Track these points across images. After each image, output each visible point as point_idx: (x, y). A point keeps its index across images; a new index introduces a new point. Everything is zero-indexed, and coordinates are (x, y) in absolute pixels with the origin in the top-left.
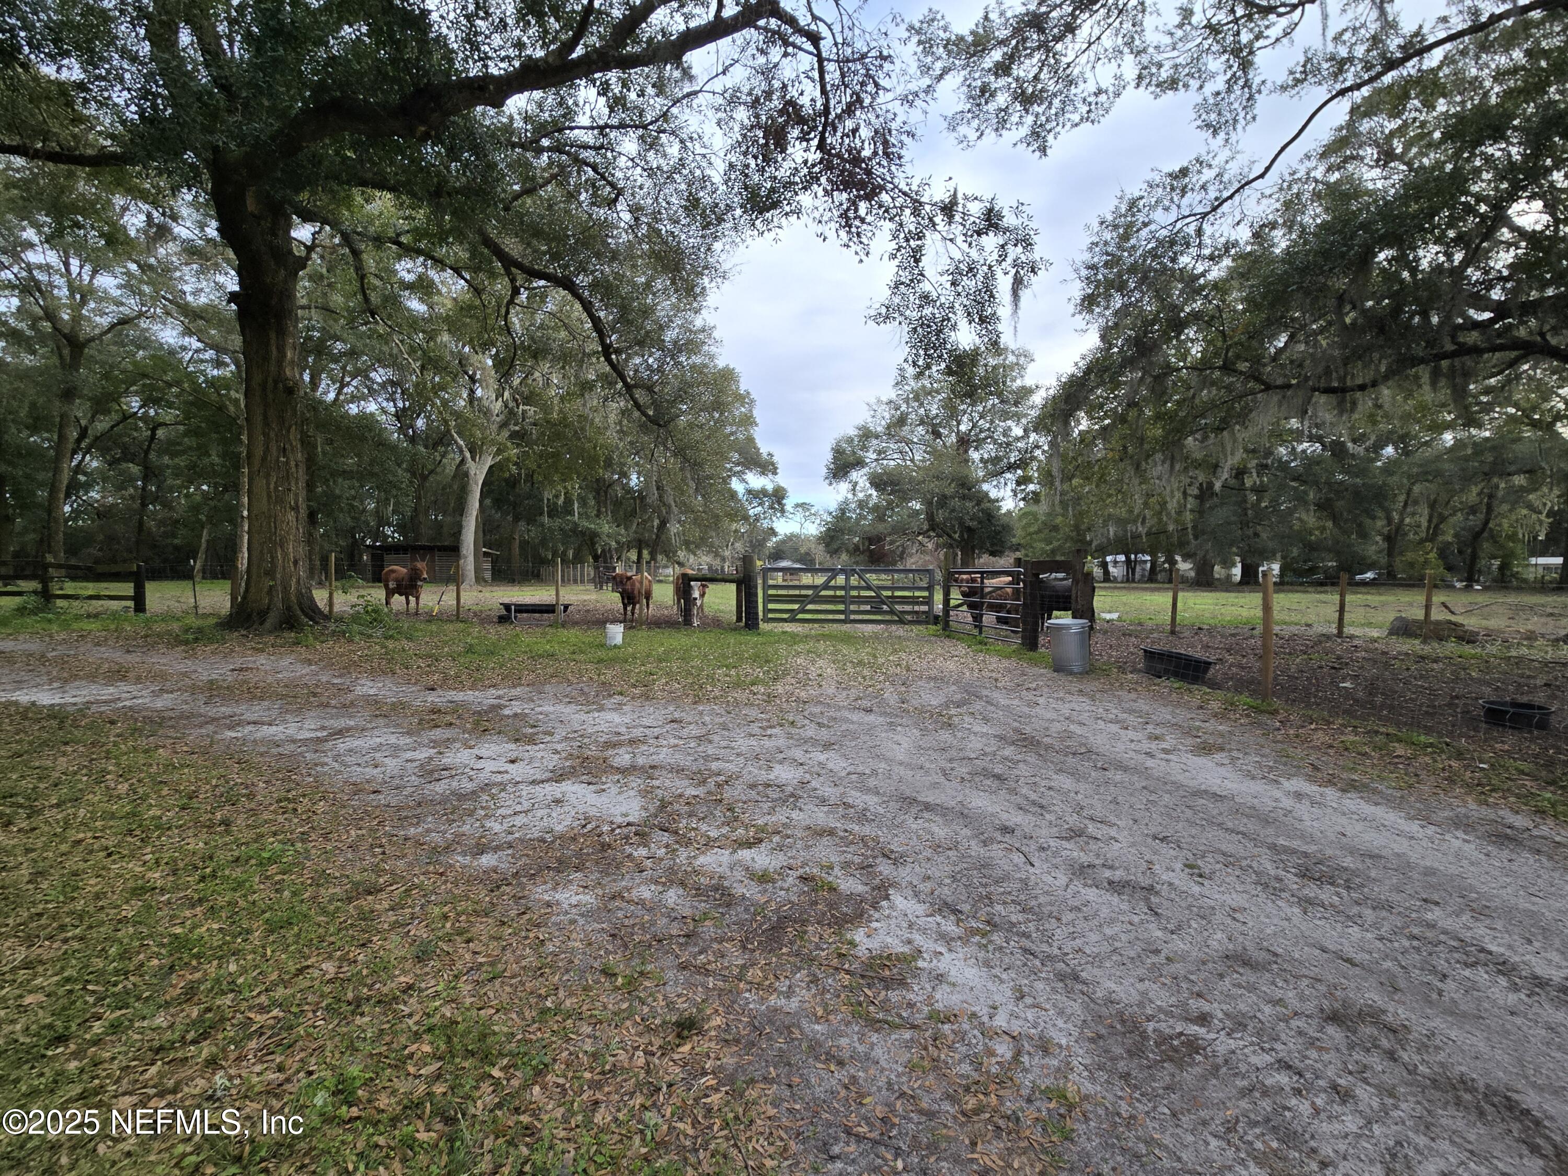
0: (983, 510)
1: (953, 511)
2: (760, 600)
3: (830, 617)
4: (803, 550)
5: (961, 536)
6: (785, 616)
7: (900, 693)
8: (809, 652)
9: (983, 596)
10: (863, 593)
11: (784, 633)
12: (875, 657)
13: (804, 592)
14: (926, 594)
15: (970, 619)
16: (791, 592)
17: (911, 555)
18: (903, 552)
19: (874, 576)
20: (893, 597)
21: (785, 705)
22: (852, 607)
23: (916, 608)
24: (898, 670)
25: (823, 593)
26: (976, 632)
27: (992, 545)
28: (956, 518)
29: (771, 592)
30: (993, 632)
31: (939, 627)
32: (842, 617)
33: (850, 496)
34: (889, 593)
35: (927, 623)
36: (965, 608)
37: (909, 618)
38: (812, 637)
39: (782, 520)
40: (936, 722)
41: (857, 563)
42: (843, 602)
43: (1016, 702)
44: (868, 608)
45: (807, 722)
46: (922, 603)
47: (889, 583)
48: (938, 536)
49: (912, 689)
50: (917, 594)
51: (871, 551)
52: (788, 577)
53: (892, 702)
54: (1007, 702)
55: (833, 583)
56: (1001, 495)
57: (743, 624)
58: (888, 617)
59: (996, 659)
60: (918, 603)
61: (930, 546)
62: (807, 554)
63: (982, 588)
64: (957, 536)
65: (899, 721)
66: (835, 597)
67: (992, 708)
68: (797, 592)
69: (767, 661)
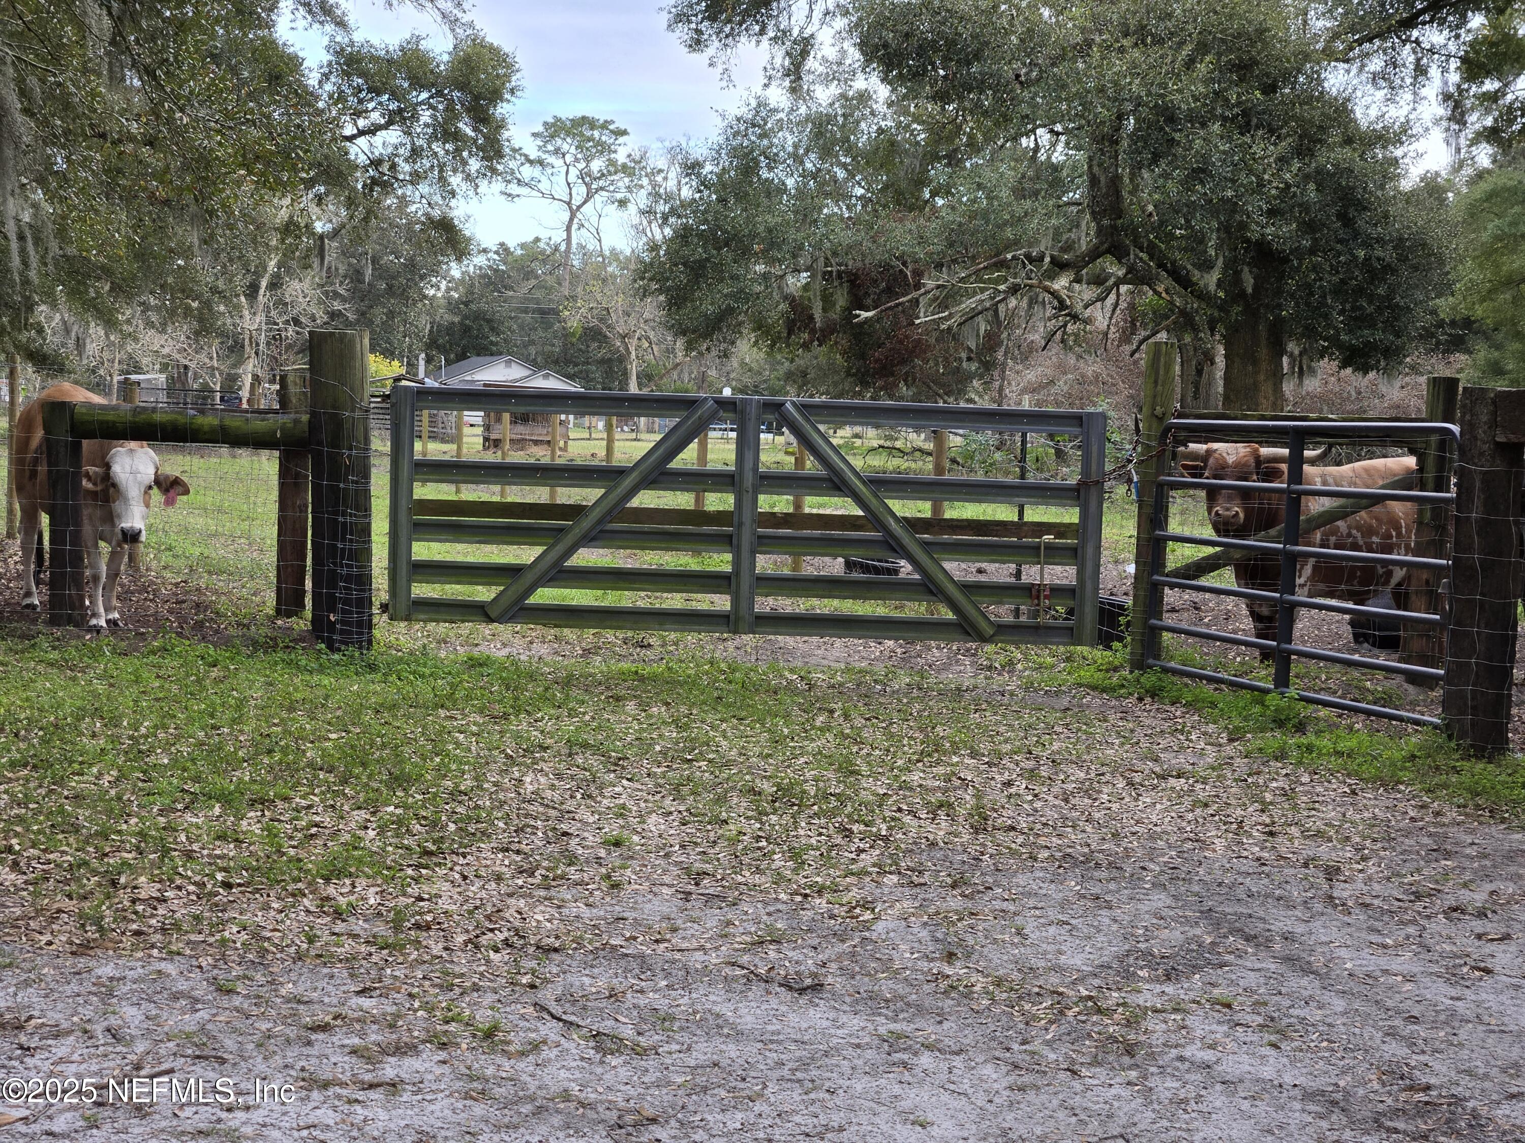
0: (1321, 178)
1: (1200, 173)
2: (380, 527)
3: (675, 601)
4: (574, 320)
5: (1231, 281)
6: (484, 593)
7: (939, 919)
8: (575, 746)
9: (1294, 534)
10: (814, 505)
11: (475, 664)
12: (849, 771)
13: (568, 495)
14: (1070, 516)
15: (1245, 626)
16: (517, 494)
17: (1026, 354)
18: (991, 342)
19: (872, 436)
20: (936, 524)
21: (461, 962)
22: (765, 563)
23: (1031, 574)
24: (940, 830)
25: (646, 499)
26: (1263, 676)
27: (1359, 321)
28: (1212, 208)
29: (427, 491)
30: (1336, 676)
31: (1120, 653)
32: (722, 602)
33: (778, 96)
34: (922, 509)
35: (1072, 635)
36: (1226, 578)
37: (1002, 612)
38: (589, 684)
39: (491, 189)
40: (1076, 1037)
41: (800, 378)
42: (727, 541)
43: (1404, 962)
44: (835, 566)
45: (550, 1030)
46: (1053, 554)
47: (925, 468)
48: (1136, 277)
49: (987, 904)
50: (1036, 514)
51: (860, 332)
52: (506, 429)
53: (904, 955)
54: (1372, 961)
55: (687, 458)
56: (1397, 113)
57: (302, 623)
58: (915, 609)
59: (1337, 787)
60: (1036, 554)
61: (1100, 316)
62: (593, 334)
63: (1295, 500)
64: (1211, 280)
65: (930, 1030)
66: (699, 516)
67: (1306, 985)
68: (538, 494)
69: (399, 781)
